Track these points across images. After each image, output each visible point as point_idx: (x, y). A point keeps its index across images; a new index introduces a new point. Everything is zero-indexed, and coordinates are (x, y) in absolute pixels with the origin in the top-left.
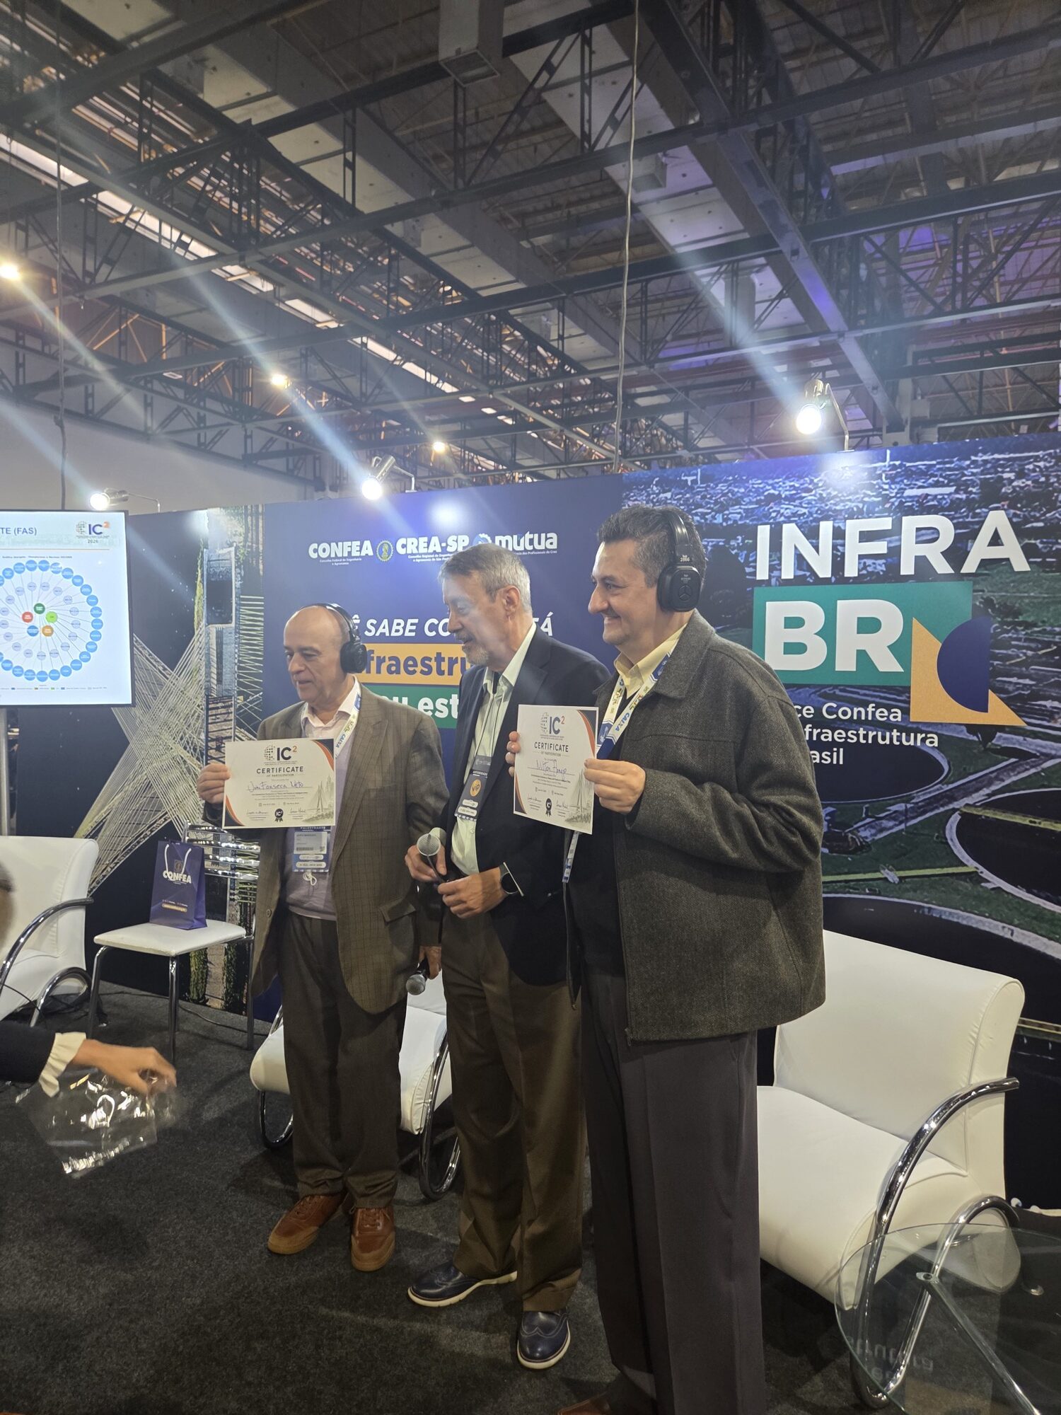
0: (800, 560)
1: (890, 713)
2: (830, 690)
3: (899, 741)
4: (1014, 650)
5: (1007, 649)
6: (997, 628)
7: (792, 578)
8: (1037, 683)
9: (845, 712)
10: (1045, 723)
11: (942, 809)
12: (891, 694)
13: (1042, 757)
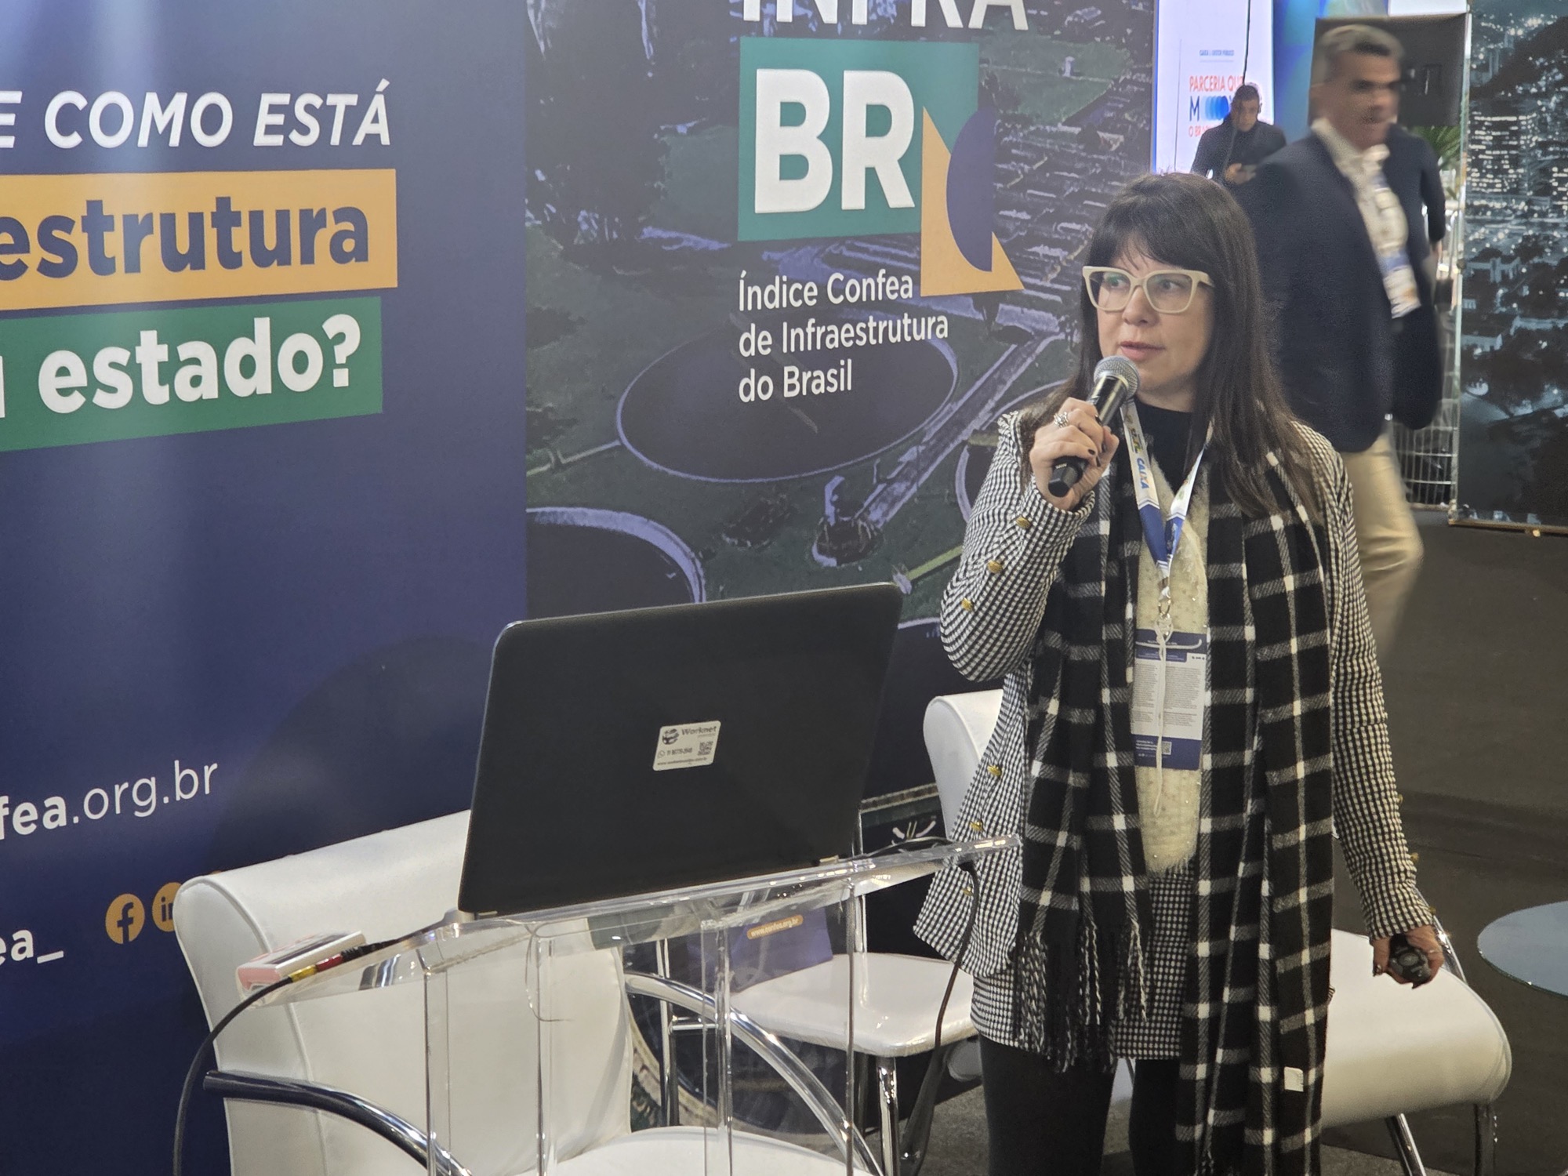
1: (901, 283)
2: (835, 249)
3: (910, 334)
4: (1014, 163)
5: (1007, 162)
6: (999, 126)
7: (790, 20)
8: (1032, 218)
9: (853, 288)
10: (1038, 282)
11: (952, 446)
12: (902, 248)
13: (1036, 338)
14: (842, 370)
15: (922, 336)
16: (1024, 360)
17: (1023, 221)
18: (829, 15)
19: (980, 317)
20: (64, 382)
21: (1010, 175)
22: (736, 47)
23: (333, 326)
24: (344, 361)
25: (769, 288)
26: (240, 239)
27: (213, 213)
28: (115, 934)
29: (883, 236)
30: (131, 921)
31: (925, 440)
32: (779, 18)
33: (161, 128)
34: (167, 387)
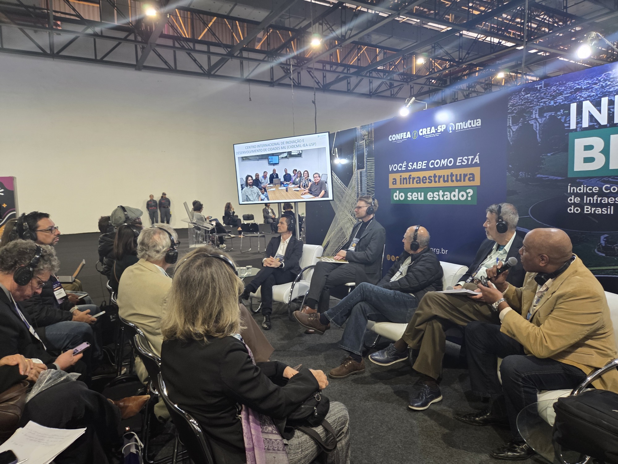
0: (591, 117)
2: (606, 179)
7: (588, 126)
14: (609, 209)
20: (430, 196)
22: (568, 135)
23: (468, 191)
24: (470, 196)
32: (583, 127)
33: (443, 164)
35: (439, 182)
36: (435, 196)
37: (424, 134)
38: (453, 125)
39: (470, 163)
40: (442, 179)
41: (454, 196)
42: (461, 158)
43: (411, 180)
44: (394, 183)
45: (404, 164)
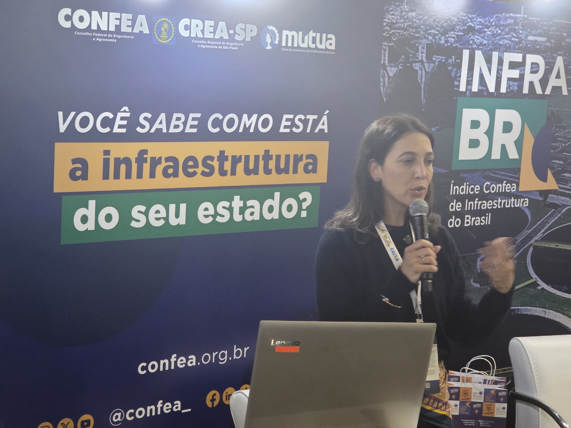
1: (512, 186)
2: (488, 173)
3: (514, 204)
4: (559, 143)
5: (556, 142)
6: (554, 130)
7: (477, 91)
8: (564, 163)
9: (493, 187)
10: (565, 187)
11: (527, 246)
12: (513, 174)
13: (562, 207)
14: (487, 217)
15: (518, 205)
16: (557, 215)
17: (560, 164)
18: (492, 89)
19: (541, 199)
20: (207, 213)
21: (557, 148)
22: (456, 100)
23: (302, 196)
24: (305, 208)
25: (462, 187)
26: (272, 165)
27: (263, 155)
28: (209, 404)
29: (507, 169)
30: (215, 400)
31: (516, 243)
32: (473, 90)
33: (247, 126)
34: (242, 215)
35: (233, 173)
36: (220, 210)
37: (193, 35)
38: (276, 31)
39: (308, 131)
40: (240, 167)
41: (271, 209)
42: (291, 116)
43: (146, 167)
44: (79, 173)
45: (120, 115)
